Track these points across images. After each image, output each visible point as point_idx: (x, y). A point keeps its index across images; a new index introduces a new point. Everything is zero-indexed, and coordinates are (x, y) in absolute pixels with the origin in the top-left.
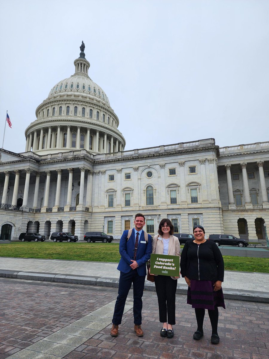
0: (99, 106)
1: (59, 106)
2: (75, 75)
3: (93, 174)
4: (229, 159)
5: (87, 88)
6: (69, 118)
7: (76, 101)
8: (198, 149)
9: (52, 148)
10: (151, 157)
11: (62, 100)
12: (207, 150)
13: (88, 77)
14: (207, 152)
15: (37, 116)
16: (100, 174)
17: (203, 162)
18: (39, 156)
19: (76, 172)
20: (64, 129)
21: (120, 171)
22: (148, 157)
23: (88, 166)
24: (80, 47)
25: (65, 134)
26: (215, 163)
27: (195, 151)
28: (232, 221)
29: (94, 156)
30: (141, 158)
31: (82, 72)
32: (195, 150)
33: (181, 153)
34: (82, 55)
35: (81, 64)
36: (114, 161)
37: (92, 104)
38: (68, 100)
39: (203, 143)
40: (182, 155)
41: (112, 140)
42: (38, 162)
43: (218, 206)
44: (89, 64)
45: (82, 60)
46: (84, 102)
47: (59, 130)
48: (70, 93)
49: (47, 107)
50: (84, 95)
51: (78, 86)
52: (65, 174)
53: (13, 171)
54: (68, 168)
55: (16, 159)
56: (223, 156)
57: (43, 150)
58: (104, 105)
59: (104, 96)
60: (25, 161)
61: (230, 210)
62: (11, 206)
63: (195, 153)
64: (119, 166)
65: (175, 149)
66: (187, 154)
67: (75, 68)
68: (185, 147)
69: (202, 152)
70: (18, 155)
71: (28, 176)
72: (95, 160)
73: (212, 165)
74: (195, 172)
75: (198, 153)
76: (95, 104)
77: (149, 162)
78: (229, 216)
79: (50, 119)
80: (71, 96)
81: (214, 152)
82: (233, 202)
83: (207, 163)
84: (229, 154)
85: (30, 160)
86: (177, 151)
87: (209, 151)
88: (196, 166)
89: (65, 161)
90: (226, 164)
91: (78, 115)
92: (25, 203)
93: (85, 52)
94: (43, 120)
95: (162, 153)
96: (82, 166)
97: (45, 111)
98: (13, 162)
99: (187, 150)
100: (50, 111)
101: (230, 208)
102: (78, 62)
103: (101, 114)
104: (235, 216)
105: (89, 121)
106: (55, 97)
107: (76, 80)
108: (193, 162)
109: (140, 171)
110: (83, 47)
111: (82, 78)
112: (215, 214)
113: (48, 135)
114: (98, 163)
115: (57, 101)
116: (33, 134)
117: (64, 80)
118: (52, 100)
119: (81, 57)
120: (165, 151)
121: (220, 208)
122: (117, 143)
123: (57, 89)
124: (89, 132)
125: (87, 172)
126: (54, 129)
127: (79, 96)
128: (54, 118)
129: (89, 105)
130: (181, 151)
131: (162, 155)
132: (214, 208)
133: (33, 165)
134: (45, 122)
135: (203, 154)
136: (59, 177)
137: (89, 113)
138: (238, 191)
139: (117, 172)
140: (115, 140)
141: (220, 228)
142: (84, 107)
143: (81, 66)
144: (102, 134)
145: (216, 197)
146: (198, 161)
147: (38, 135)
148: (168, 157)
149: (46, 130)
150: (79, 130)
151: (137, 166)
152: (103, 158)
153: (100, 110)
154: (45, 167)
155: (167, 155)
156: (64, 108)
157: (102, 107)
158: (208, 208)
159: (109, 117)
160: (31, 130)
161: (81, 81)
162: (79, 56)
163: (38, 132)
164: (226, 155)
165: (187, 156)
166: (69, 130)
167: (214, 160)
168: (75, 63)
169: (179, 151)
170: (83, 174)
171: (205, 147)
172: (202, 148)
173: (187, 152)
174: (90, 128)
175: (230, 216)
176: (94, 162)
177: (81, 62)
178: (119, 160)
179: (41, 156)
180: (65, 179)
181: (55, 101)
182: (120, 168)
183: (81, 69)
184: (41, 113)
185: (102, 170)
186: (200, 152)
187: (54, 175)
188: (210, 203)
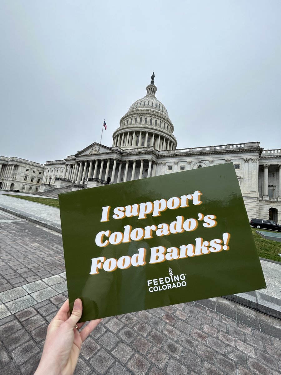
0: (162, 118)
1: (135, 118)
2: (147, 96)
3: (157, 164)
4: (269, 160)
5: (154, 105)
6: (142, 126)
7: (147, 114)
8: (244, 150)
9: (129, 146)
10: (203, 154)
11: (138, 113)
12: (252, 151)
13: (155, 98)
14: (252, 153)
15: (120, 125)
16: (162, 165)
17: (246, 161)
18: (122, 150)
19: (146, 162)
20: (137, 133)
21: (177, 163)
22: (201, 154)
23: (154, 159)
24: (151, 77)
25: (138, 137)
26: (257, 162)
27: (241, 152)
28: (264, 209)
29: (158, 151)
30: (194, 155)
31: (152, 94)
32: (241, 150)
33: (228, 152)
34: (152, 82)
35: (151, 89)
36: (173, 156)
37: (157, 116)
38: (141, 113)
39: (248, 145)
40: (229, 154)
41: (169, 142)
42: (122, 154)
43: (256, 197)
44: (156, 89)
45: (152, 86)
46: (152, 114)
47: (134, 133)
48: (143, 108)
49: (127, 118)
50: (153, 109)
51: (148, 104)
52: (138, 163)
53: (106, 159)
54: (141, 159)
55: (108, 151)
56: (263, 157)
57: (123, 147)
58: (165, 117)
59: (166, 110)
60: (114, 153)
61: (264, 201)
62: (104, 181)
63: (240, 153)
64: (176, 160)
65: (223, 149)
66: (234, 154)
67: (147, 92)
68: (233, 148)
69: (247, 153)
70: (110, 149)
71: (115, 163)
72: (159, 154)
73: (255, 163)
74: (238, 168)
75: (244, 153)
76: (159, 116)
77: (201, 158)
78: (261, 205)
79: (129, 126)
80: (144, 110)
81: (258, 153)
82: (267, 194)
83: (250, 162)
84: (269, 156)
85: (117, 152)
86: (225, 151)
87: (254, 152)
88: (240, 164)
89: (139, 154)
90: (264, 164)
91: (147, 124)
92: (112, 180)
93: (154, 80)
94: (124, 127)
95: (212, 152)
96: (151, 158)
97: (126, 121)
98: (107, 153)
99: (234, 150)
100: (129, 121)
101: (263, 199)
102: (149, 87)
103: (163, 123)
104: (267, 205)
105: (155, 128)
106: (133, 112)
107: (147, 100)
108: (238, 160)
109: (192, 165)
110: (153, 77)
111: (152, 98)
112: (253, 202)
113: (127, 137)
114: (161, 157)
115: (134, 114)
116: (118, 136)
117: (139, 100)
118: (131, 113)
119: (151, 84)
120: (215, 150)
121: (258, 198)
122: (172, 144)
123: (135, 106)
124: (154, 136)
125: (153, 163)
126: (131, 133)
127: (149, 111)
128: (132, 126)
129: (155, 117)
130: (229, 150)
131: (212, 153)
132: (253, 197)
133: (118, 156)
134: (126, 128)
135: (248, 154)
136: (134, 165)
137: (155, 123)
138: (272, 186)
139: (174, 164)
140: (171, 142)
141: (256, 214)
142: (152, 118)
143: (151, 90)
144: (162, 138)
145: (255, 189)
146: (242, 160)
147: (121, 137)
148: (217, 155)
149: (126, 134)
150: (147, 134)
151: (190, 160)
152: (165, 153)
153: (162, 120)
154: (125, 158)
155: (216, 153)
156: (138, 119)
157: (164, 118)
158: (247, 197)
159: (167, 126)
160: (117, 134)
161: (151, 100)
162: (150, 83)
163: (121, 135)
164: (266, 157)
165: (233, 155)
166: (141, 134)
167: (258, 160)
168: (147, 88)
169: (227, 151)
170: (150, 164)
171: (251, 149)
172: (248, 149)
173: (233, 152)
174: (155, 133)
175: (263, 205)
176: (159, 156)
177: (152, 87)
178: (177, 156)
179: (124, 150)
180: (138, 166)
181: (133, 114)
182: (177, 161)
183: (151, 92)
184: (123, 122)
185: (163, 162)
186: (246, 153)
187: (131, 163)
188: (249, 193)
